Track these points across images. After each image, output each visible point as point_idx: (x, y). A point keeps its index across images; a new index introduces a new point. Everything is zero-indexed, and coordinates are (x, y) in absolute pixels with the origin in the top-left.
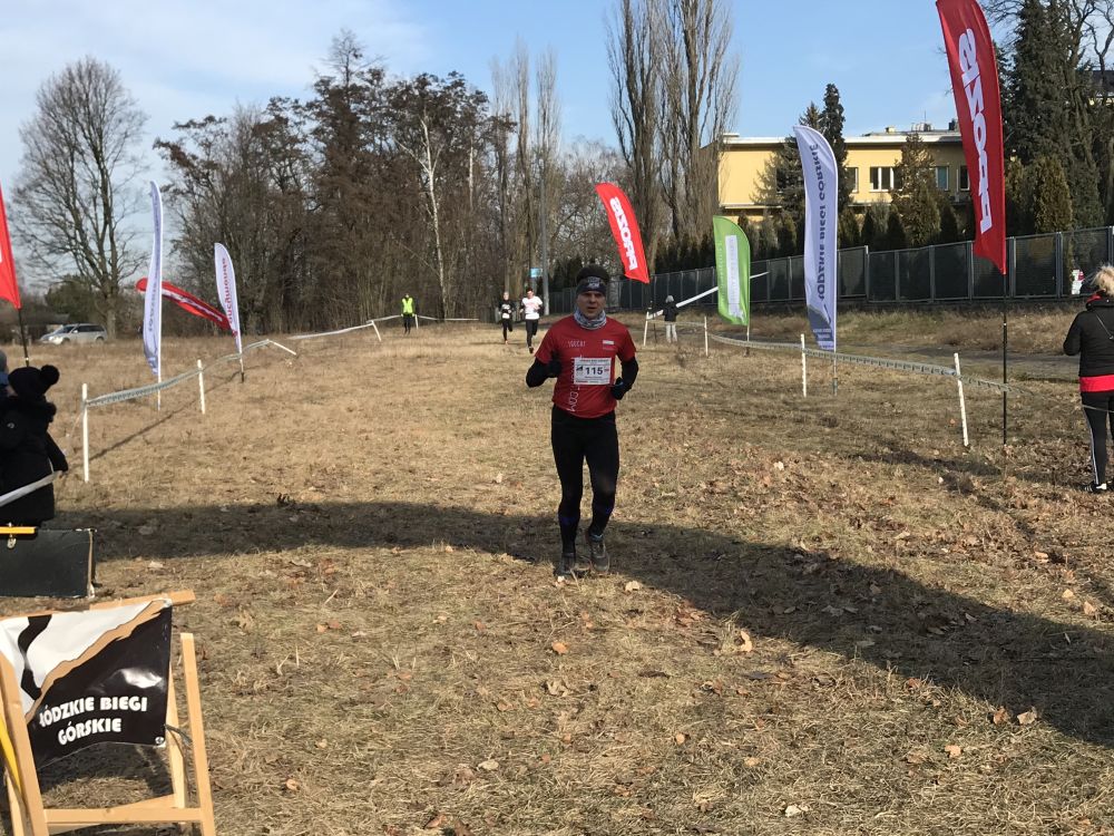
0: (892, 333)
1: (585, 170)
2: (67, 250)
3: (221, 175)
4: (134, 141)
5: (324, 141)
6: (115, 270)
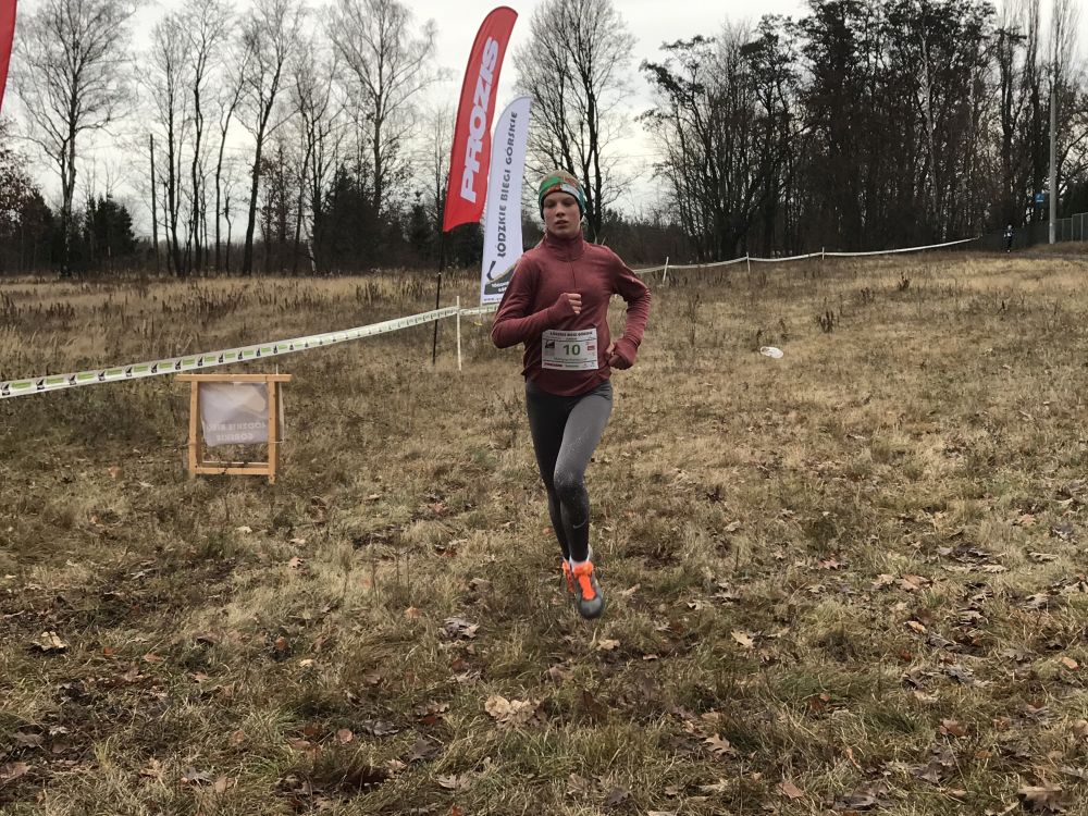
3: (707, 98)
4: (621, 65)
5: (815, 58)
6: (599, 196)
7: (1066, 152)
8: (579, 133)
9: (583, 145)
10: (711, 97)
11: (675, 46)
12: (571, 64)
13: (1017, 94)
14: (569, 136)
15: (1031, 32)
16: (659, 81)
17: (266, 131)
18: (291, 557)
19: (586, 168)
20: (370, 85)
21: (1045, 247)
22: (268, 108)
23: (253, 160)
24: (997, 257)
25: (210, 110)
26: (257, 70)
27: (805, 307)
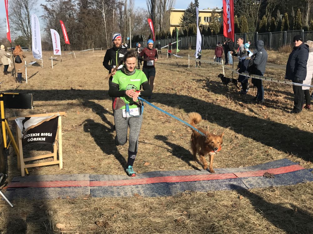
0: (208, 55)
1: (140, 15)
2: (20, 30)
4: (35, 5)
5: (79, 6)
6: (31, 35)
8: (25, 20)
9: (26, 23)
11: (48, 1)
12: (22, 4)
13: (123, 16)
14: (23, 20)
15: (125, 3)
16: (45, 9)
19: (27, 28)
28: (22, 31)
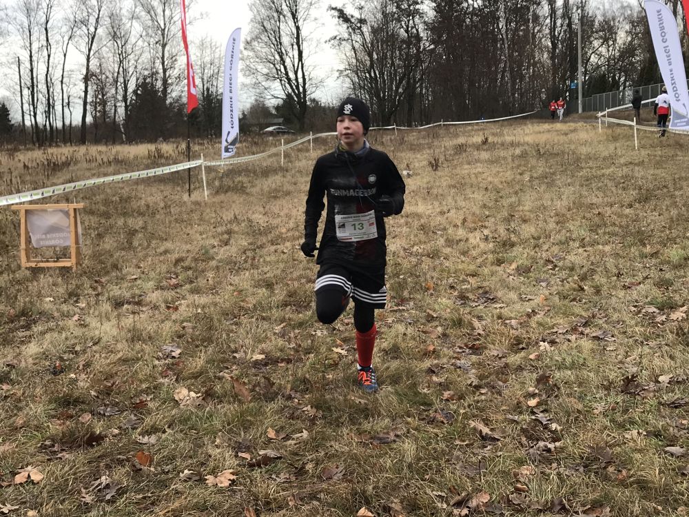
2: (276, 78)
3: (370, 28)
4: (315, 7)
5: (435, 2)
6: (305, 90)
7: (590, 57)
8: (291, 51)
9: (293, 58)
10: (372, 27)
12: (284, 7)
13: (559, 22)
14: (284, 52)
16: (339, 17)
17: (92, 53)
18: (75, 315)
19: (296, 73)
20: (157, 22)
21: (575, 115)
22: (93, 38)
23: (85, 73)
24: (545, 123)
25: (56, 41)
26: (85, 14)
27: (425, 156)
28: (281, 80)
